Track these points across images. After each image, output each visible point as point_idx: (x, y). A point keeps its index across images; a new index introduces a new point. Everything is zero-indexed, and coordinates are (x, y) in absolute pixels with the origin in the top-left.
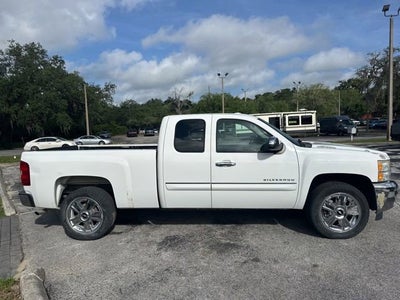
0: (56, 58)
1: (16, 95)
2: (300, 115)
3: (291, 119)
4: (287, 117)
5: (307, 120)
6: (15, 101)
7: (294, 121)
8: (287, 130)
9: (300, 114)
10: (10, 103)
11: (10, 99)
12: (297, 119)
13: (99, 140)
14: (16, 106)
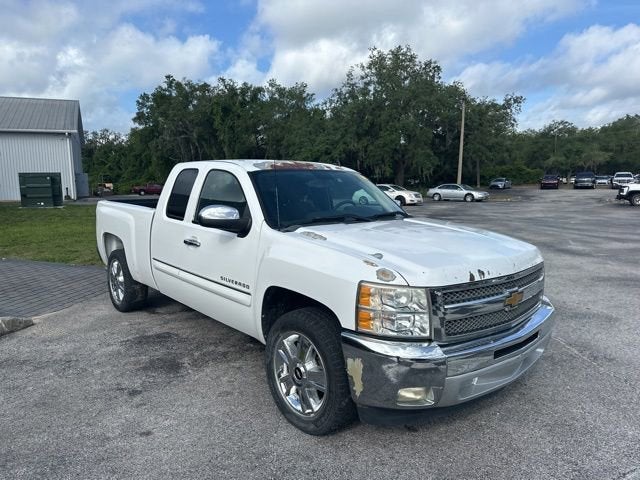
0: (428, 64)
1: (366, 126)
6: (367, 133)
10: (359, 136)
11: (361, 131)
13: (465, 192)
14: (365, 141)
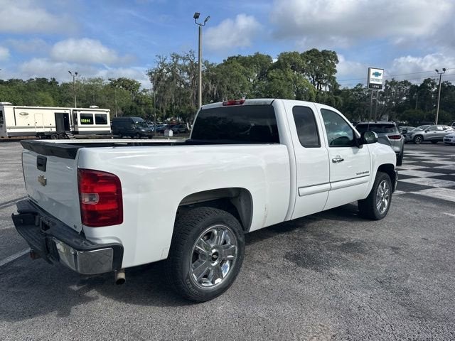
2: (94, 113)
3: (83, 117)
4: (78, 114)
5: (101, 120)
7: (87, 119)
8: (80, 130)
9: (94, 111)
12: (90, 117)
